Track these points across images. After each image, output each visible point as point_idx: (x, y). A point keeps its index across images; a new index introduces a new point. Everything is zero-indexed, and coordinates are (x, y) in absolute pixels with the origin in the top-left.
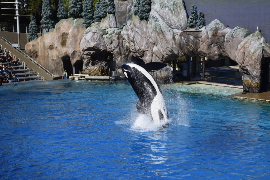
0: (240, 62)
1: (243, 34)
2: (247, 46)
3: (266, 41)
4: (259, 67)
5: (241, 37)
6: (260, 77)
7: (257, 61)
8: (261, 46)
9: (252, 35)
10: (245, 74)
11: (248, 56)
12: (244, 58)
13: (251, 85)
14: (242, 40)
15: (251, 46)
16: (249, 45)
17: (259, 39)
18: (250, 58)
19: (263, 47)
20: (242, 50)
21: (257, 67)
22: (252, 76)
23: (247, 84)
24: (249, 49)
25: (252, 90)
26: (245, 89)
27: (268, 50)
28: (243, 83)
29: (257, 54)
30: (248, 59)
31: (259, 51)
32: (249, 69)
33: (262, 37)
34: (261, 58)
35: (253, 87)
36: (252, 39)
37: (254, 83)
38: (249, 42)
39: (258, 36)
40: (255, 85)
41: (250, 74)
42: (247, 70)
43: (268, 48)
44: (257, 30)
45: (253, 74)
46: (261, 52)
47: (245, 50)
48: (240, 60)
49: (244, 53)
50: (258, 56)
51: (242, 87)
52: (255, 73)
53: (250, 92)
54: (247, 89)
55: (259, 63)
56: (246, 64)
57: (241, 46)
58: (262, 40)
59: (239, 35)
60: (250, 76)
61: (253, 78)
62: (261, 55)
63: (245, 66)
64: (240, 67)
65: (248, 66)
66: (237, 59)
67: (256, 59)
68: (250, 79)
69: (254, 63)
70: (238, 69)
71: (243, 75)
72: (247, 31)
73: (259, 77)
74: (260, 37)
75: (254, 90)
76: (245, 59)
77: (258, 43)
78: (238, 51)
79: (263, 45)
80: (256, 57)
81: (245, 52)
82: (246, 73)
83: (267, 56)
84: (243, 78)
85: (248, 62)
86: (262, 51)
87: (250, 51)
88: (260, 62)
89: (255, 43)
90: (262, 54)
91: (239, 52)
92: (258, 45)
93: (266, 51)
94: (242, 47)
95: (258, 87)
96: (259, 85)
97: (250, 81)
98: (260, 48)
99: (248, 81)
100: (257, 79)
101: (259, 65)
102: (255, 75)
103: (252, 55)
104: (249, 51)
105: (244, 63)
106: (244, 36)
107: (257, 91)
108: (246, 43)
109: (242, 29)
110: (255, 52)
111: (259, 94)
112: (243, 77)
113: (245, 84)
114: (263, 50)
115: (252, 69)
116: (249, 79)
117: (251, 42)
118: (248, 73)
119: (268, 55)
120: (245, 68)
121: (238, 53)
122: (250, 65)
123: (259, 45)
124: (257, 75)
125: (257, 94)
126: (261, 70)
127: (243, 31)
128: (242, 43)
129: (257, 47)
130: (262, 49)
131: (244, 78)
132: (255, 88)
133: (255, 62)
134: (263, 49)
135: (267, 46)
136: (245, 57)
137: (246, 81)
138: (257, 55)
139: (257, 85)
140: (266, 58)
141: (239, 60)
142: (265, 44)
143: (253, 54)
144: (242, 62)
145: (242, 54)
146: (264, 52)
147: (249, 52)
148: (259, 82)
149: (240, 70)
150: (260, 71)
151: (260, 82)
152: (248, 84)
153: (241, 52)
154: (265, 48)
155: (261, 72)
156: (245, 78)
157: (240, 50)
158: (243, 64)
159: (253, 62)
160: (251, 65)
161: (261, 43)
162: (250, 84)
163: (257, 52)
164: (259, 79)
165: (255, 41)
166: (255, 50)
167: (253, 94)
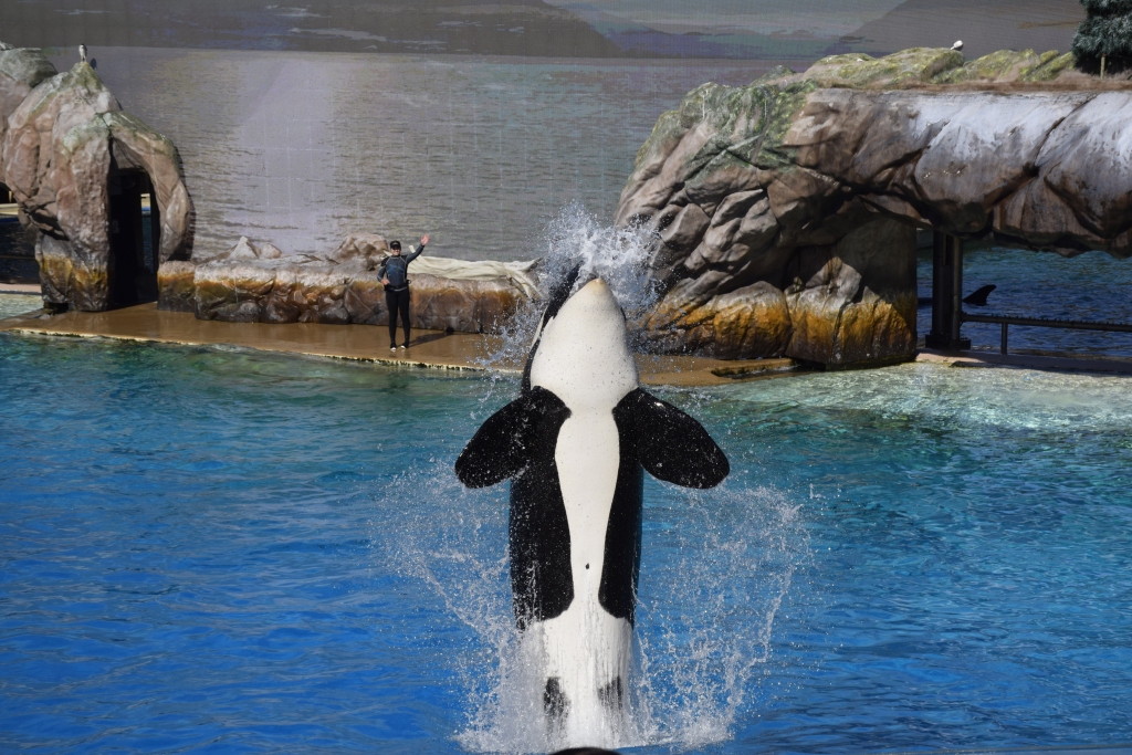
0: (21, 186)
1: (26, 72)
2: (47, 124)
3: (116, 108)
4: (99, 207)
5: (18, 83)
6: (108, 248)
7: (92, 183)
8: (103, 125)
9: (60, 77)
10: (46, 237)
11: (52, 165)
12: (36, 170)
13: (75, 279)
14: (24, 95)
15: (62, 123)
16: (52, 119)
17: (90, 94)
18: (62, 169)
19: (110, 129)
20: (25, 140)
21: (91, 206)
22: (75, 246)
23: (59, 277)
24: (56, 136)
25: (79, 300)
27: (129, 139)
28: (41, 275)
29: (90, 156)
30: (55, 177)
31: (96, 142)
32: (60, 217)
33: (104, 89)
34: (106, 172)
35: (84, 290)
36: (63, 93)
37: (85, 273)
38: (50, 105)
39: (85, 83)
40: (90, 280)
41: (66, 238)
42: (53, 221)
43: (131, 134)
44: (78, 59)
45: (78, 238)
46: (105, 148)
47: (38, 139)
48: (21, 180)
49: (35, 152)
50: (94, 166)
51: (38, 288)
52: (85, 232)
53: (73, 310)
54: (60, 299)
55: (99, 192)
56: (48, 195)
57: (19, 123)
58: (104, 99)
59: (7, 75)
60: (69, 244)
61: (79, 251)
62: (104, 158)
63: (45, 205)
64: (24, 207)
65: (54, 205)
66: (7, 175)
67: (88, 174)
68: (69, 256)
69: (78, 193)
70: (15, 219)
71: (38, 239)
72: (39, 63)
73: (101, 247)
74: (93, 87)
75: (86, 299)
76: (41, 177)
77: (90, 111)
78: (9, 142)
79: (109, 120)
80: (87, 169)
81: (38, 147)
82: (51, 234)
83: (129, 166)
84: (37, 252)
85: (55, 187)
86: (106, 143)
87: (58, 141)
88: (103, 186)
89: (78, 109)
90: (108, 156)
91: (14, 145)
92: (88, 119)
93: (124, 145)
94: (26, 126)
95: (102, 286)
96: (105, 281)
97: (69, 263)
98: (97, 130)
99: (60, 265)
100: (94, 255)
101: (98, 200)
102: (85, 240)
103: (70, 161)
104: (54, 142)
105: (39, 193)
106: (28, 81)
107: (101, 305)
108: (41, 109)
109: (20, 50)
110: (80, 146)
111: (105, 313)
112: (37, 247)
113: (49, 278)
114: (111, 140)
115: (74, 216)
116: (63, 255)
117: (58, 105)
118: (56, 232)
119: (132, 159)
120: (44, 213)
121: (12, 152)
122: (63, 202)
123: (94, 119)
124: (96, 239)
125: (99, 318)
126: (108, 220)
127: (22, 61)
128: (25, 110)
129: (85, 127)
130: (105, 135)
131: (42, 254)
132: (90, 291)
133: (85, 190)
134: (110, 134)
135: (126, 124)
136: (42, 167)
137: (51, 266)
138: (89, 160)
139: (97, 280)
140: (125, 170)
141: (16, 179)
142: (119, 117)
143: (73, 154)
144: (29, 186)
145: (26, 153)
146: (114, 146)
147: (56, 146)
148: (104, 266)
149: (23, 220)
150: (103, 223)
151: (108, 267)
152: (63, 277)
153: (23, 146)
154: (118, 131)
155: (109, 227)
156: (49, 253)
157: (18, 137)
158: (34, 198)
159: (75, 189)
160: (67, 200)
161: (100, 111)
162: (67, 275)
163: (86, 149)
164: (105, 257)
165: (76, 101)
166: (80, 138)
167: (81, 315)
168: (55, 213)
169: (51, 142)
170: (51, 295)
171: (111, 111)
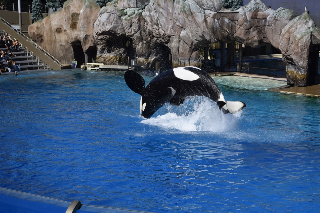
0: (283, 49)
1: (288, 16)
2: (293, 31)
3: (315, 25)
4: (306, 56)
5: (286, 19)
6: (307, 68)
7: (304, 49)
8: (309, 31)
9: (298, 17)
10: (289, 64)
11: (293, 43)
12: (288, 45)
13: (297, 77)
14: (287, 23)
15: (297, 31)
16: (295, 30)
17: (306, 22)
18: (296, 44)
19: (311, 32)
20: (286, 36)
21: (303, 55)
22: (298, 67)
23: (292, 76)
25: (297, 83)
26: (289, 82)
27: (317, 35)
28: (287, 75)
29: (305, 40)
30: (294, 47)
31: (307, 36)
32: (294, 58)
33: (311, 20)
34: (309, 45)
35: (299, 80)
36: (298, 22)
37: (300, 75)
38: (294, 25)
39: (306, 19)
40: (301, 77)
41: (295, 65)
42: (292, 60)
43: (318, 33)
44: (304, 11)
45: (299, 64)
46: (309, 38)
47: (290, 35)
48: (284, 48)
49: (288, 39)
50: (306, 43)
51: (285, 79)
52: (301, 63)
53: (295, 86)
54: (292, 82)
55: (306, 51)
56: (291, 52)
57: (285, 31)
58: (311, 23)
59: (283, 17)
60: (296, 66)
61: (298, 69)
62: (309, 41)
63: (290, 55)
64: (284, 55)
65: (293, 55)
66: (280, 46)
67: (303, 46)
68: (296, 70)
69: (300, 51)
70: (281, 58)
71: (287, 65)
72: (292, 13)
73: (305, 67)
74: (308, 20)
75: (299, 83)
76: (290, 47)
77: (306, 27)
78: (281, 37)
79: (311, 29)
80: (303, 44)
81: (290, 38)
82: (291, 63)
83: (316, 43)
84: (286, 69)
85: (293, 50)
86: (310, 36)
87: (295, 36)
88: (307, 49)
89: (302, 27)
90: (310, 40)
91: (283, 37)
92: (305, 29)
93: (315, 37)
94: (287, 32)
95: (305, 79)
96: (306, 78)
97: (295, 72)
98: (308, 33)
99: (293, 73)
100: (303, 70)
101: (306, 53)
102: (301, 65)
103: (298, 42)
105: (289, 51)
106: (289, 19)
107: (304, 85)
108: (292, 27)
109: (287, 9)
110: (302, 37)
111: (305, 88)
112: (286, 67)
113: (289, 76)
114: (311, 35)
115: (298, 58)
116: (294, 70)
117: (297, 26)
118: (292, 63)
119: (317, 41)
120: (289, 57)
121: (282, 39)
122: (295, 54)
123: (307, 29)
124: (304, 65)
125: (303, 89)
126: (308, 59)
127: (288, 13)
128: (287, 27)
129: (304, 32)
130: (310, 34)
131: (288, 69)
132: (301, 81)
133: (302, 50)
135: (317, 31)
136: (290, 44)
137: (290, 73)
138: (304, 42)
139: (303, 77)
140: (315, 44)
141: (282, 47)
142: (315, 28)
143: (300, 40)
144: (286, 49)
145: (286, 40)
146: (312, 37)
147: (295, 38)
148: (306, 73)
149: (283, 59)
150: (307, 60)
151: (307, 73)
152: (293, 76)
153: (285, 37)
154: (314, 33)
155: (308, 61)
156: (290, 69)
157: (284, 35)
158: (287, 53)
160: (297, 53)
161: (309, 27)
162: (294, 76)
163: (304, 38)
164: (306, 71)
165: (302, 24)
166: (302, 35)
167: (298, 87)
168: (293, 57)
169: (293, 36)
170: (289, 81)
171: (312, 27)
